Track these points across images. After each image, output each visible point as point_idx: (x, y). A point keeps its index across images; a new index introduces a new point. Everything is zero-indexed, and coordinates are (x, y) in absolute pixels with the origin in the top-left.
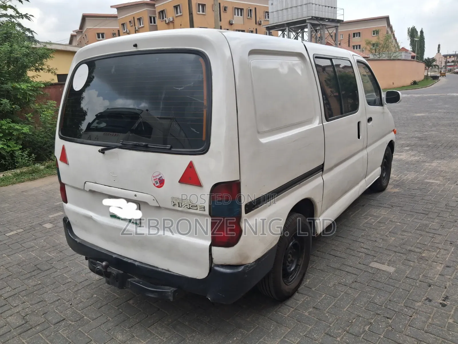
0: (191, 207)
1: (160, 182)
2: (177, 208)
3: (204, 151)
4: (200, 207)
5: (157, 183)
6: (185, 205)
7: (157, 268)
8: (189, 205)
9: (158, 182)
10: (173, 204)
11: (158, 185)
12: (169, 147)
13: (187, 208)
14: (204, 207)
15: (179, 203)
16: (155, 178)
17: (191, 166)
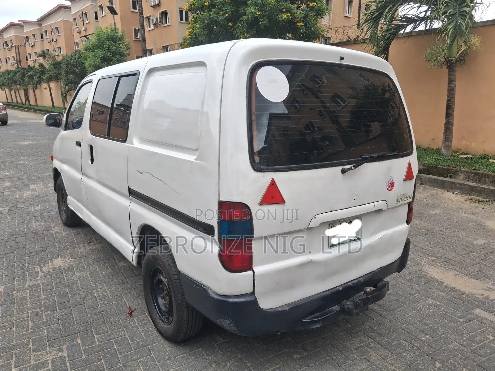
7: (374, 271)
10: (397, 201)
15: (400, 199)
17: (410, 164)
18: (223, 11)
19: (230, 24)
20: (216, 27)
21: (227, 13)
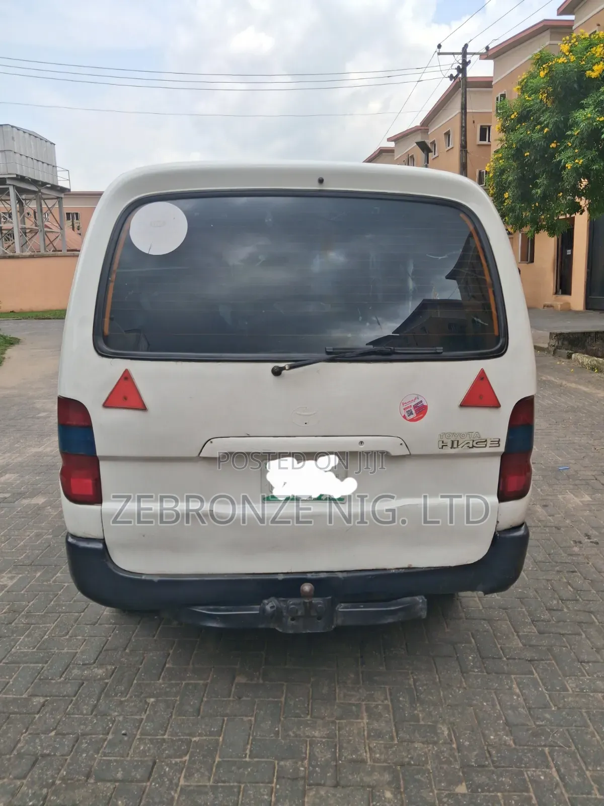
0: (475, 445)
1: (416, 411)
2: (448, 450)
3: (500, 352)
4: (491, 441)
5: (412, 413)
6: (466, 442)
7: (385, 569)
8: (473, 441)
9: (414, 412)
10: (441, 444)
11: (412, 417)
12: (441, 350)
13: (468, 447)
14: (499, 441)
15: (452, 441)
16: (406, 406)
17: (482, 377)
18: (540, 123)
19: (553, 145)
20: (528, 154)
21: (547, 126)
